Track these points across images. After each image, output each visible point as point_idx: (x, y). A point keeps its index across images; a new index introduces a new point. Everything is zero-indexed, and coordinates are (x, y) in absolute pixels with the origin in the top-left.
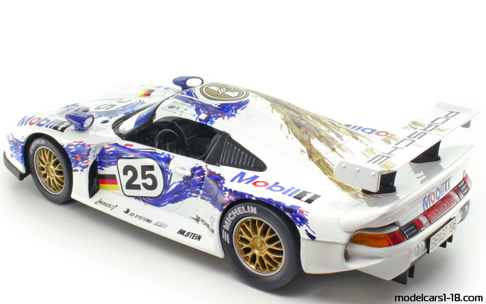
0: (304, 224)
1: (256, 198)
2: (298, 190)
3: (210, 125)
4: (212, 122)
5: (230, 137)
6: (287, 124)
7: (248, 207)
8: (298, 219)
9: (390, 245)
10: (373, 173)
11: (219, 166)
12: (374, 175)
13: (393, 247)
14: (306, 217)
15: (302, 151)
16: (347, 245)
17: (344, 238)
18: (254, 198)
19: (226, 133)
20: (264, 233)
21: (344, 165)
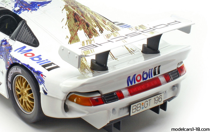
0: (42, 83)
1: (21, 63)
2: (50, 61)
3: (18, 15)
4: (20, 13)
5: (26, 24)
6: (68, 18)
7: (18, 68)
8: (40, 80)
9: (91, 105)
10: (76, 56)
11: (15, 41)
12: (77, 57)
13: (93, 107)
14: (44, 79)
15: (67, 37)
16: (65, 101)
17: (62, 96)
18: (20, 63)
19: (25, 20)
20: (26, 86)
21: (62, 48)
